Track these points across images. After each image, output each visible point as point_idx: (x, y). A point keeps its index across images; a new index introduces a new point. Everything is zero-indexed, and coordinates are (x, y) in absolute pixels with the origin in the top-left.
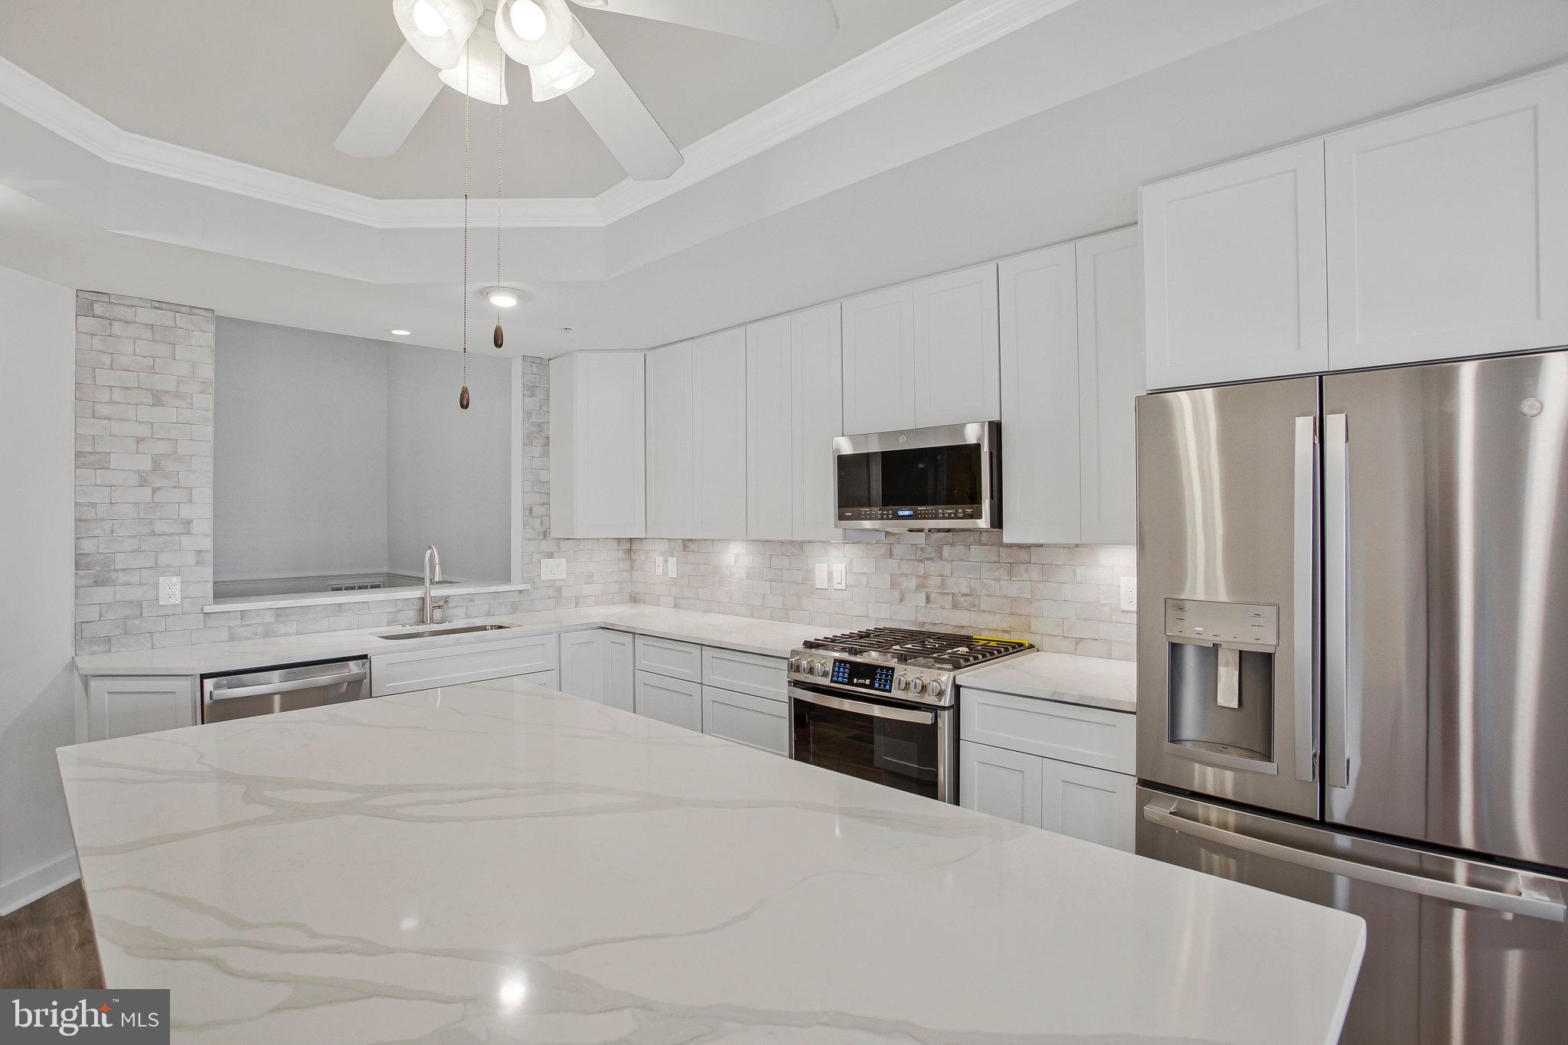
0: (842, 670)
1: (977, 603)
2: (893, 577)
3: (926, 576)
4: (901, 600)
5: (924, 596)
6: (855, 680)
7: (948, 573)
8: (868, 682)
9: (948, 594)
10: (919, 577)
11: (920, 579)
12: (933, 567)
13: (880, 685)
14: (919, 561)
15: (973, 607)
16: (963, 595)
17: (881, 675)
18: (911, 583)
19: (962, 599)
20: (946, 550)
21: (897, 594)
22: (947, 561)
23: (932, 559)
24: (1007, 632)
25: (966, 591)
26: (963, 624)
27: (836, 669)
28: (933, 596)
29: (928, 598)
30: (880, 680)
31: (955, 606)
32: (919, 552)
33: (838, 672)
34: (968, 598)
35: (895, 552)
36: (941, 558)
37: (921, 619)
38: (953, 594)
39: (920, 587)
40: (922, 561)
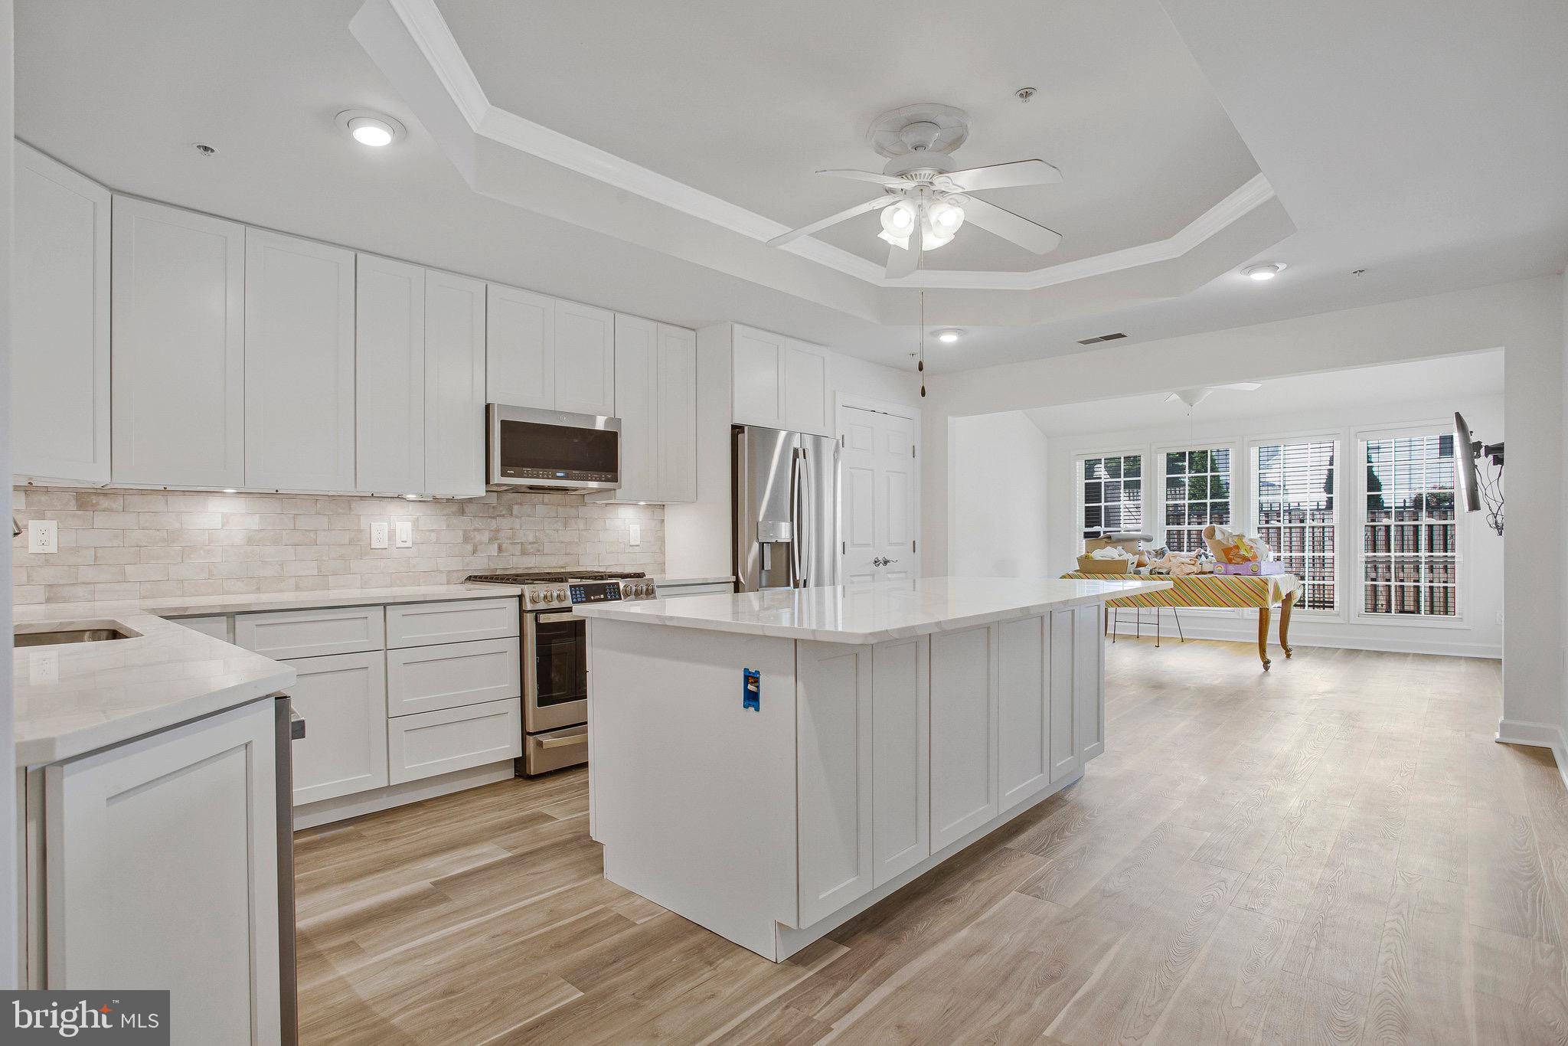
0: (578, 592)
1: (541, 548)
2: (465, 531)
3: (497, 531)
4: (474, 552)
5: (496, 546)
6: (592, 597)
7: (518, 527)
8: (602, 596)
9: (518, 543)
10: (492, 531)
11: (492, 533)
12: (505, 523)
13: (611, 596)
14: (491, 517)
15: (539, 552)
16: (530, 543)
17: (610, 589)
18: (485, 537)
19: (530, 546)
20: (516, 508)
21: (469, 547)
22: (517, 517)
23: (503, 516)
24: (562, 567)
25: (531, 539)
26: (530, 565)
27: (573, 592)
28: (504, 546)
29: (500, 548)
30: (610, 593)
31: (524, 553)
32: (491, 510)
33: (576, 595)
34: (535, 545)
35: (466, 510)
36: (511, 515)
37: (493, 566)
38: (522, 544)
39: (491, 540)
40: (495, 518)
